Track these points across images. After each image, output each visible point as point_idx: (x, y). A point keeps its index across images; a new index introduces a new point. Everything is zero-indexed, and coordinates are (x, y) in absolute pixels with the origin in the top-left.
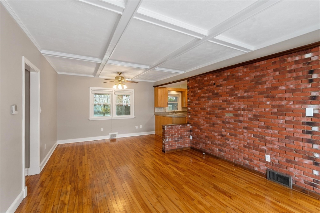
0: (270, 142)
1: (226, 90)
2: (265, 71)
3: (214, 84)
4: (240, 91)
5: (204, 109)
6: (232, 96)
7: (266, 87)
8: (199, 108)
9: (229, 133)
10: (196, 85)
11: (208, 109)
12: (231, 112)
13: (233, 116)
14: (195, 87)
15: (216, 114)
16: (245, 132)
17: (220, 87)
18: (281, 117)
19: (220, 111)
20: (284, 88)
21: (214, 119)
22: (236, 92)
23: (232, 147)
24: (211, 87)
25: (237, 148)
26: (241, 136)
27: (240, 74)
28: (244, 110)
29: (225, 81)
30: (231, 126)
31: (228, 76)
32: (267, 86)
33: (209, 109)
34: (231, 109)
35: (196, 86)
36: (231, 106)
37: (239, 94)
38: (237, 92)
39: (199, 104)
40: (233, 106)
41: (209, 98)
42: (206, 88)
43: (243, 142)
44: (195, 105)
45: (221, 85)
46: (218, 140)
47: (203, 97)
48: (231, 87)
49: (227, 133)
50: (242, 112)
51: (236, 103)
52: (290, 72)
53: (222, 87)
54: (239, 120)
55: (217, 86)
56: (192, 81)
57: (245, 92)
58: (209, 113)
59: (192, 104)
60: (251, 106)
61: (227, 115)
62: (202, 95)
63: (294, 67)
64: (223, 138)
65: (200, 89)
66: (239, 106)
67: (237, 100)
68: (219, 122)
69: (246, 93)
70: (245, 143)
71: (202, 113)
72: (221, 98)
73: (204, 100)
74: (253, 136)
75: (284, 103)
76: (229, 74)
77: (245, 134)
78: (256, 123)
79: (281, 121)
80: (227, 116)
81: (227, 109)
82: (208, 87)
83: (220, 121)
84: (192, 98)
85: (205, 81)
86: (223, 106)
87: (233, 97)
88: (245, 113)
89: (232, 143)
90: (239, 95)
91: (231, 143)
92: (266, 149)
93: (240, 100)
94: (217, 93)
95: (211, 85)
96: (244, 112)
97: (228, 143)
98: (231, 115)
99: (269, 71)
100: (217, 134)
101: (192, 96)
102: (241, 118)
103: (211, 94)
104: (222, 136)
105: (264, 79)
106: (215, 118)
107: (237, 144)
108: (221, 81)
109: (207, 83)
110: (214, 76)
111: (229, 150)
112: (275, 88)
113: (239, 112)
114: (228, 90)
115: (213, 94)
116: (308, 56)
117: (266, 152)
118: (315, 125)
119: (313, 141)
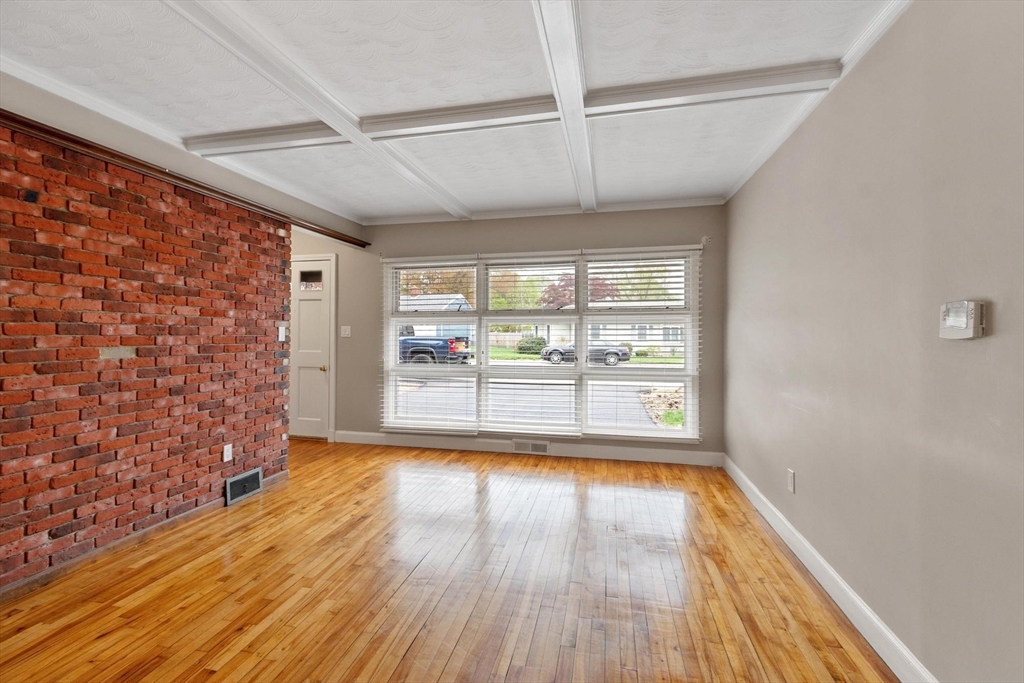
0: (234, 410)
1: (108, 248)
2: (225, 231)
3: (31, 196)
4: (165, 267)
6: (135, 277)
7: (227, 272)
9: (116, 430)
12: (124, 341)
13: (134, 356)
15: (45, 355)
16: (178, 405)
17: (75, 226)
18: (252, 346)
19: (70, 337)
20: (255, 283)
21: (25, 380)
22: (151, 268)
23: (130, 477)
24: (9, 206)
25: (144, 472)
26: (165, 423)
27: (163, 208)
28: (172, 331)
29: (102, 205)
30: (128, 396)
31: (113, 192)
32: (230, 270)
34: (129, 330)
36: (129, 316)
37: (160, 276)
38: (153, 269)
40: (138, 316)
43: (169, 439)
45: (78, 218)
46: (51, 484)
48: (130, 241)
49: (108, 434)
50: (171, 340)
51: (150, 309)
52: (265, 252)
53: (82, 229)
54: (160, 370)
55: (51, 214)
57: (179, 272)
60: (194, 321)
61: (108, 355)
63: (267, 244)
64: (81, 463)
66: (159, 317)
67: (154, 297)
68: (61, 393)
69: (182, 277)
70: (177, 441)
72: (79, 279)
74: (196, 410)
75: (254, 315)
76: (119, 185)
77: (177, 412)
78: (206, 367)
79: (251, 356)
80: (108, 361)
81: (110, 331)
83: (66, 390)
86: (90, 318)
87: (136, 284)
88: (180, 343)
89: (128, 463)
90: (161, 281)
91: (124, 467)
92: (224, 431)
93: (165, 298)
94: (49, 250)
96: (176, 340)
97: (108, 472)
98: (127, 353)
99: (233, 233)
100: (45, 458)
102: (167, 361)
104: (83, 453)
105: (225, 250)
106: (35, 376)
107: (149, 456)
108: (76, 194)
110: (34, 155)
111: (111, 500)
112: (244, 280)
113: (160, 339)
114: (114, 251)
115: (16, 249)
116: (282, 233)
117: (223, 440)
118: (286, 355)
119: (283, 384)
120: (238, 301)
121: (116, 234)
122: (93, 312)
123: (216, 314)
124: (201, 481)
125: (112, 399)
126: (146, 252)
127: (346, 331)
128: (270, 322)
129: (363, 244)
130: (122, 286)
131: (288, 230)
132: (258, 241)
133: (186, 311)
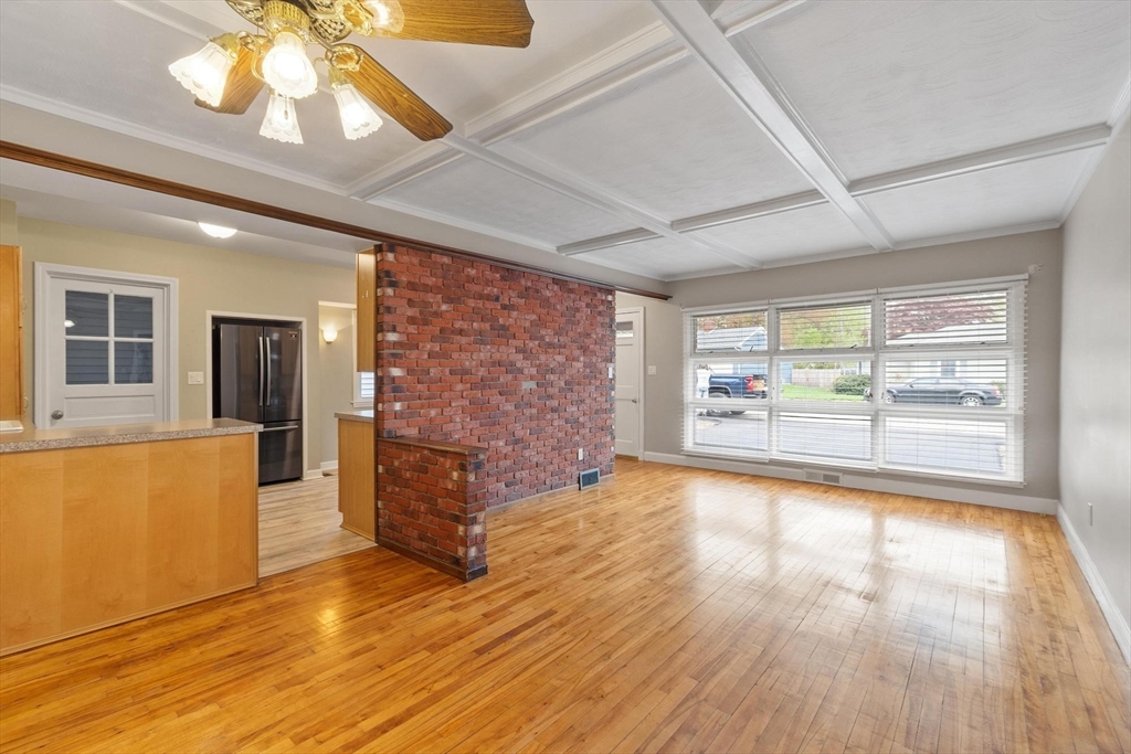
1: (525, 323)
2: (578, 303)
3: (497, 299)
4: (549, 331)
5: (466, 372)
6: (536, 339)
7: (579, 331)
8: (447, 370)
9: (529, 430)
10: (431, 281)
11: (478, 371)
12: (532, 378)
13: (536, 387)
14: (427, 289)
15: (503, 385)
16: (556, 419)
17: (512, 312)
18: (593, 381)
19: (511, 375)
20: (595, 336)
21: (496, 399)
22: (543, 332)
23: (535, 460)
24: (489, 305)
25: (540, 458)
26: (550, 430)
27: (548, 294)
28: (553, 371)
29: (523, 298)
30: (534, 411)
31: (527, 289)
32: (580, 329)
33: (482, 372)
34: (534, 371)
35: (430, 283)
36: (534, 363)
37: (547, 337)
39: (445, 355)
40: (538, 362)
41: (481, 340)
42: (472, 303)
43: (552, 440)
44: (426, 356)
45: (514, 307)
46: (505, 457)
47: (461, 332)
48: (534, 317)
49: (526, 433)
50: (552, 377)
51: (543, 358)
52: (600, 313)
53: (515, 313)
54: (547, 396)
55: (504, 307)
56: (415, 260)
57: (556, 333)
58: (483, 384)
59: (413, 354)
60: (563, 365)
61: (526, 386)
62: (458, 325)
63: (601, 308)
64: (516, 447)
65: (448, 300)
66: (547, 362)
67: (544, 350)
68: (508, 407)
69: (557, 337)
70: (555, 442)
71: (459, 387)
72: (514, 342)
73: (464, 340)
74: (565, 423)
75: (594, 359)
76: (529, 284)
77: (556, 423)
78: (569, 395)
79: (593, 388)
80: (526, 390)
81: (526, 372)
82: (480, 303)
83: (510, 405)
84: (412, 329)
85: (471, 280)
86: (519, 365)
87: (537, 343)
88: (556, 379)
90: (547, 340)
91: (533, 454)
92: (579, 439)
93: (550, 351)
94: (504, 328)
95: (488, 298)
96: (554, 377)
97: (526, 455)
98: (532, 385)
99: (582, 303)
100: (503, 442)
101: (412, 320)
102: (550, 391)
103: (487, 326)
104: (516, 442)
105: (578, 316)
106: (499, 397)
107: (543, 449)
108: (513, 294)
109: (476, 288)
110: (498, 275)
111: (527, 472)
112: (588, 335)
113: (547, 376)
114: (528, 324)
115: (492, 328)
116: (610, 298)
117: (577, 445)
118: (613, 389)
119: (611, 410)
120: (584, 349)
121: (528, 314)
122: (519, 361)
123: (574, 360)
124: (567, 470)
125: (527, 412)
126: (541, 322)
127: (652, 370)
128: (604, 364)
129: (665, 298)
130: (531, 345)
131: (614, 296)
132: (596, 306)
133: (560, 358)
